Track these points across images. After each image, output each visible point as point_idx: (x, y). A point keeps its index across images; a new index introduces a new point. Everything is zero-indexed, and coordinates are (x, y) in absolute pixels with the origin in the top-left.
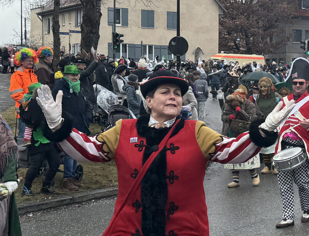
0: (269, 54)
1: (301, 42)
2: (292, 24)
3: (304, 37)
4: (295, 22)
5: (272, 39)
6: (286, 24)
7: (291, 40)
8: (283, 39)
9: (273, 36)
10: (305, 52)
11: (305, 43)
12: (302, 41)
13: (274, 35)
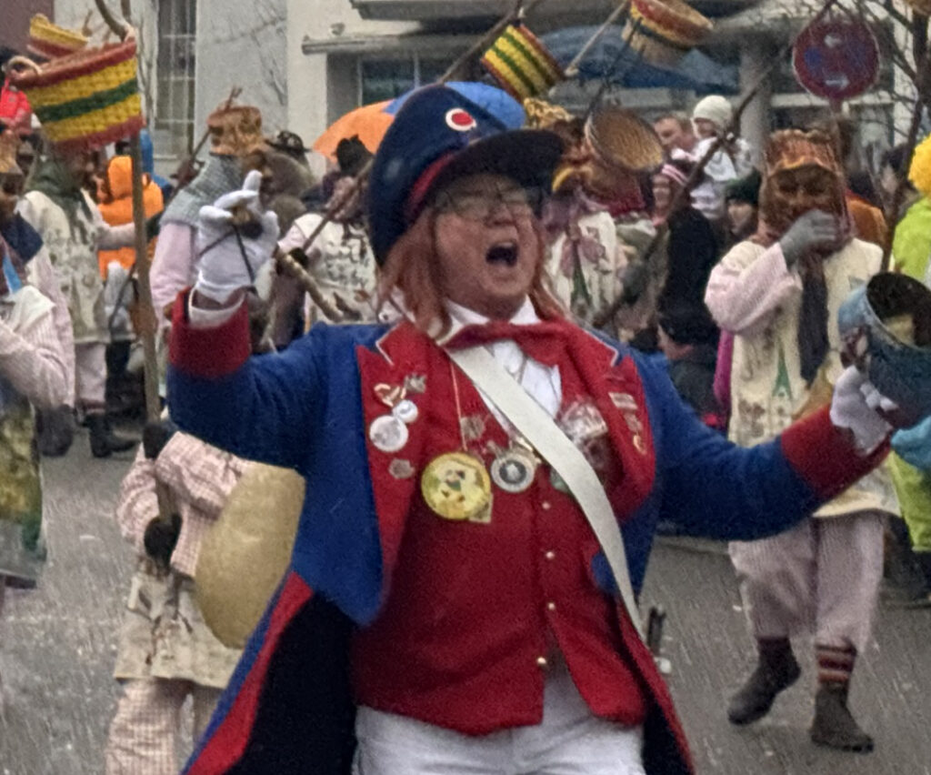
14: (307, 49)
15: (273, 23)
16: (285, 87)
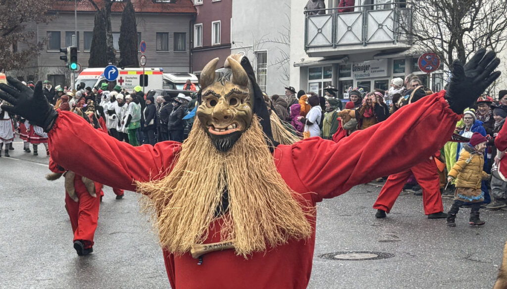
0: (13, 71)
1: (61, 50)
2: (45, 24)
3: (64, 42)
4: (49, 21)
5: (17, 47)
6: (37, 23)
7: (45, 47)
8: (33, 46)
9: (18, 43)
10: (67, 64)
11: (66, 52)
12: (62, 48)
13: (19, 41)
14: (295, 66)
15: (287, 59)
16: (289, 76)
